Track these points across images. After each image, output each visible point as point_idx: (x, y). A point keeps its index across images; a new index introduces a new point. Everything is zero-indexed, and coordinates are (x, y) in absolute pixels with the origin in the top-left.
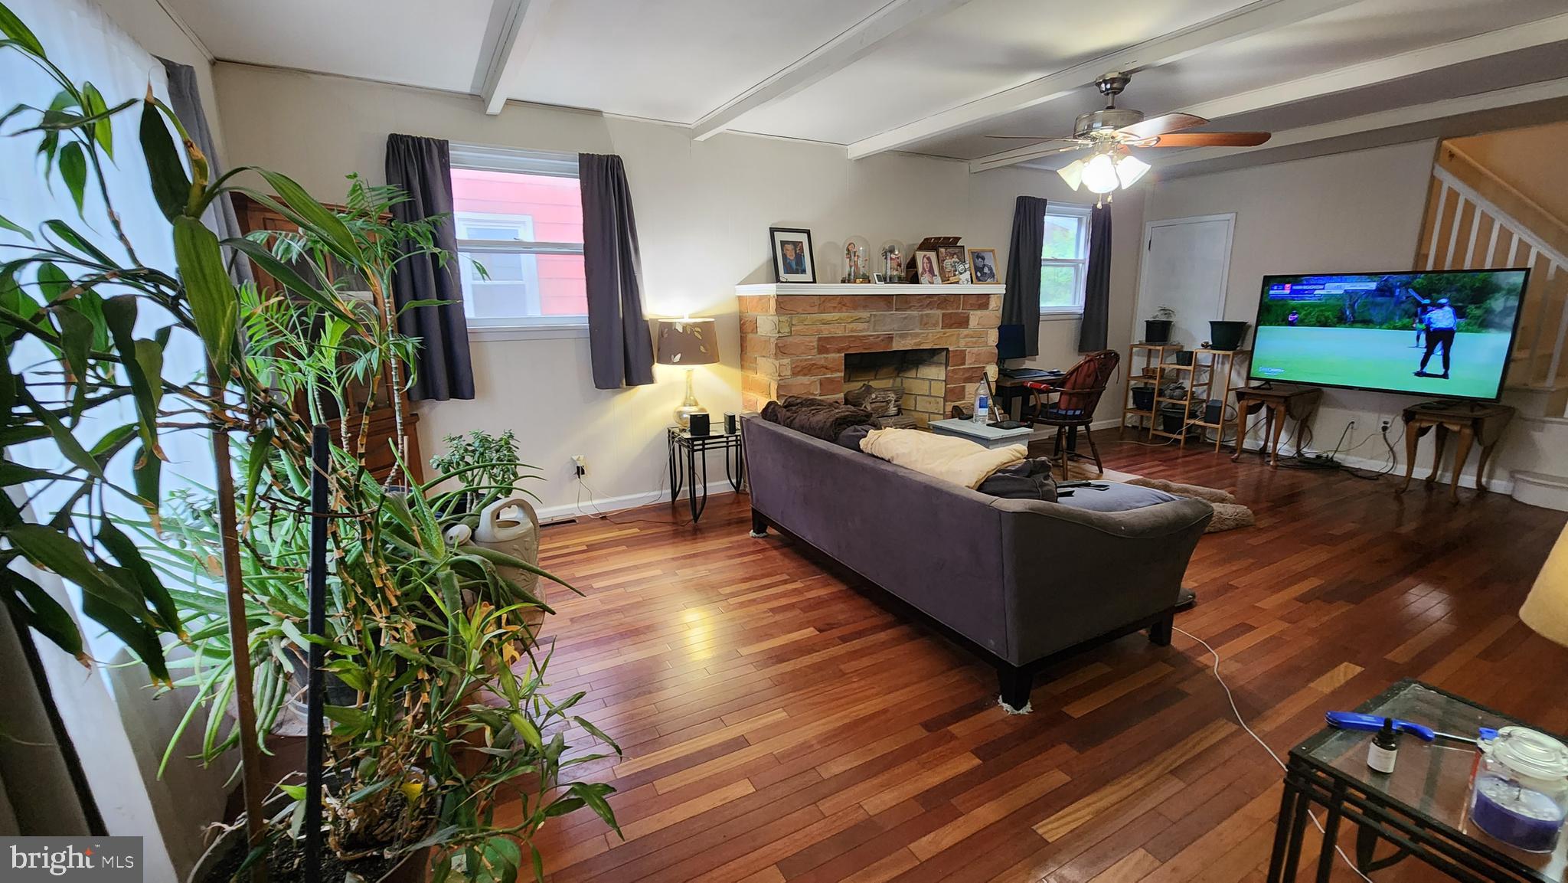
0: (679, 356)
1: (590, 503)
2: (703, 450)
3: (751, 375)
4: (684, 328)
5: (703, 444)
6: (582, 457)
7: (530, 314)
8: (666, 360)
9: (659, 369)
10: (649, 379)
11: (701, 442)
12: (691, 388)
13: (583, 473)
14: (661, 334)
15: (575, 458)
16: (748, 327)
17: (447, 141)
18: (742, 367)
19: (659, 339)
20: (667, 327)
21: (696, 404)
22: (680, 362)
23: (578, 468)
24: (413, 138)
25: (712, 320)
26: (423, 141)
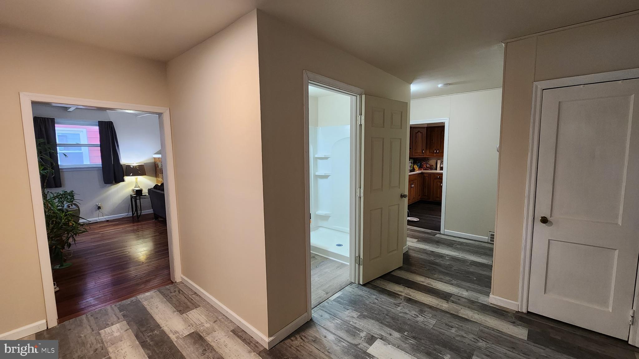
0: (132, 174)
1: (103, 217)
2: (140, 199)
3: (158, 178)
4: (133, 166)
5: (140, 198)
6: (100, 204)
7: (85, 163)
8: (128, 175)
9: (126, 178)
10: (123, 181)
11: (139, 197)
12: (137, 183)
13: (100, 208)
14: (126, 168)
15: (97, 204)
16: (157, 165)
17: (54, 119)
18: (156, 177)
19: (126, 170)
20: (128, 167)
21: (139, 187)
22: (132, 176)
23: (98, 207)
24: (42, 118)
25: (143, 164)
26: (46, 119)
